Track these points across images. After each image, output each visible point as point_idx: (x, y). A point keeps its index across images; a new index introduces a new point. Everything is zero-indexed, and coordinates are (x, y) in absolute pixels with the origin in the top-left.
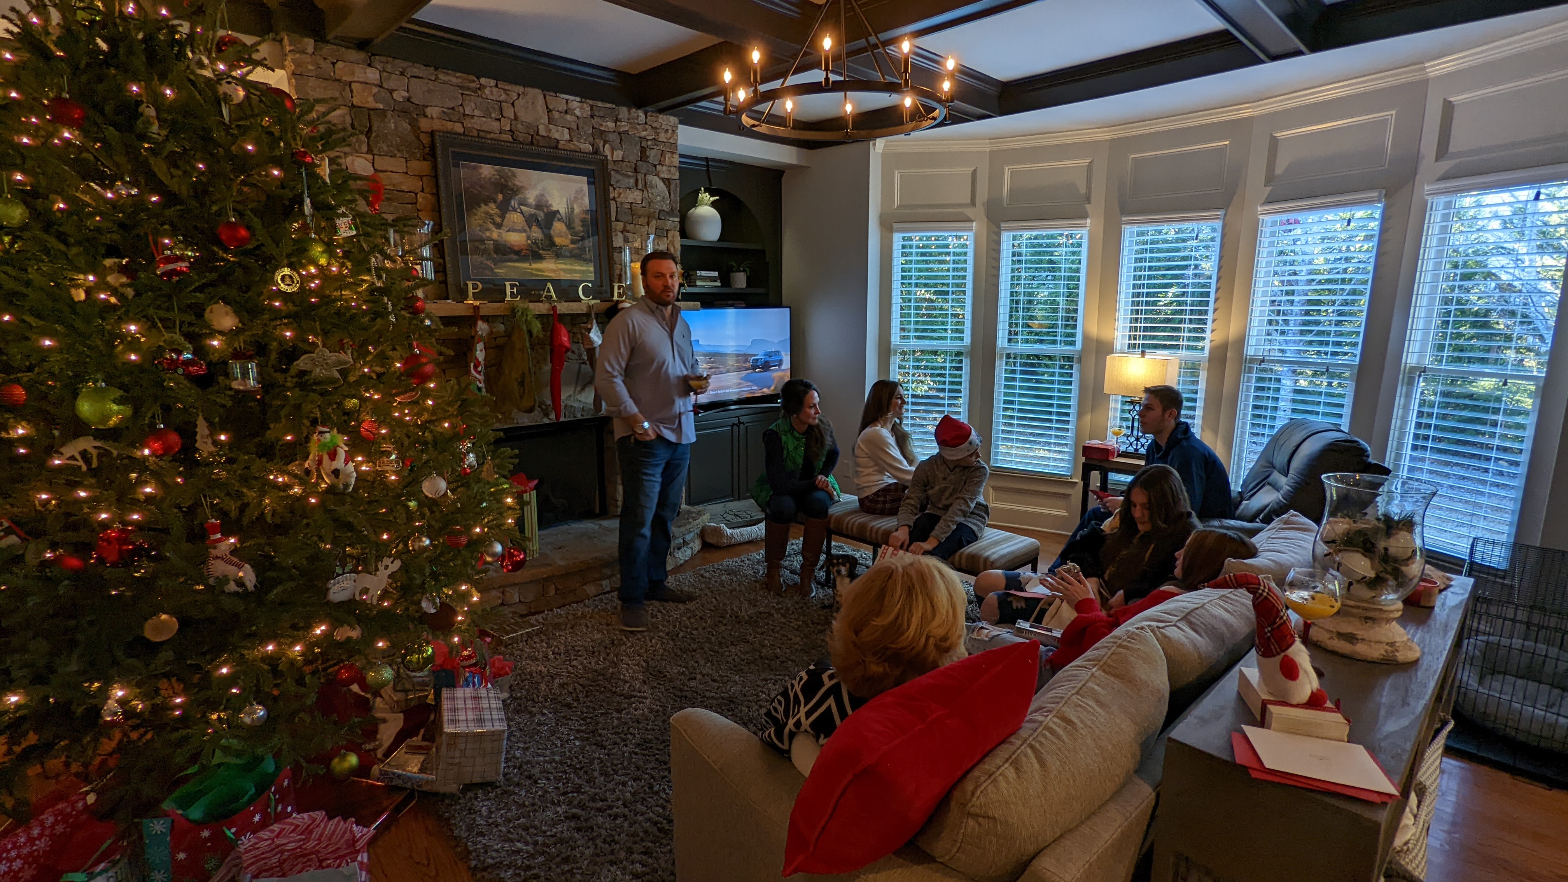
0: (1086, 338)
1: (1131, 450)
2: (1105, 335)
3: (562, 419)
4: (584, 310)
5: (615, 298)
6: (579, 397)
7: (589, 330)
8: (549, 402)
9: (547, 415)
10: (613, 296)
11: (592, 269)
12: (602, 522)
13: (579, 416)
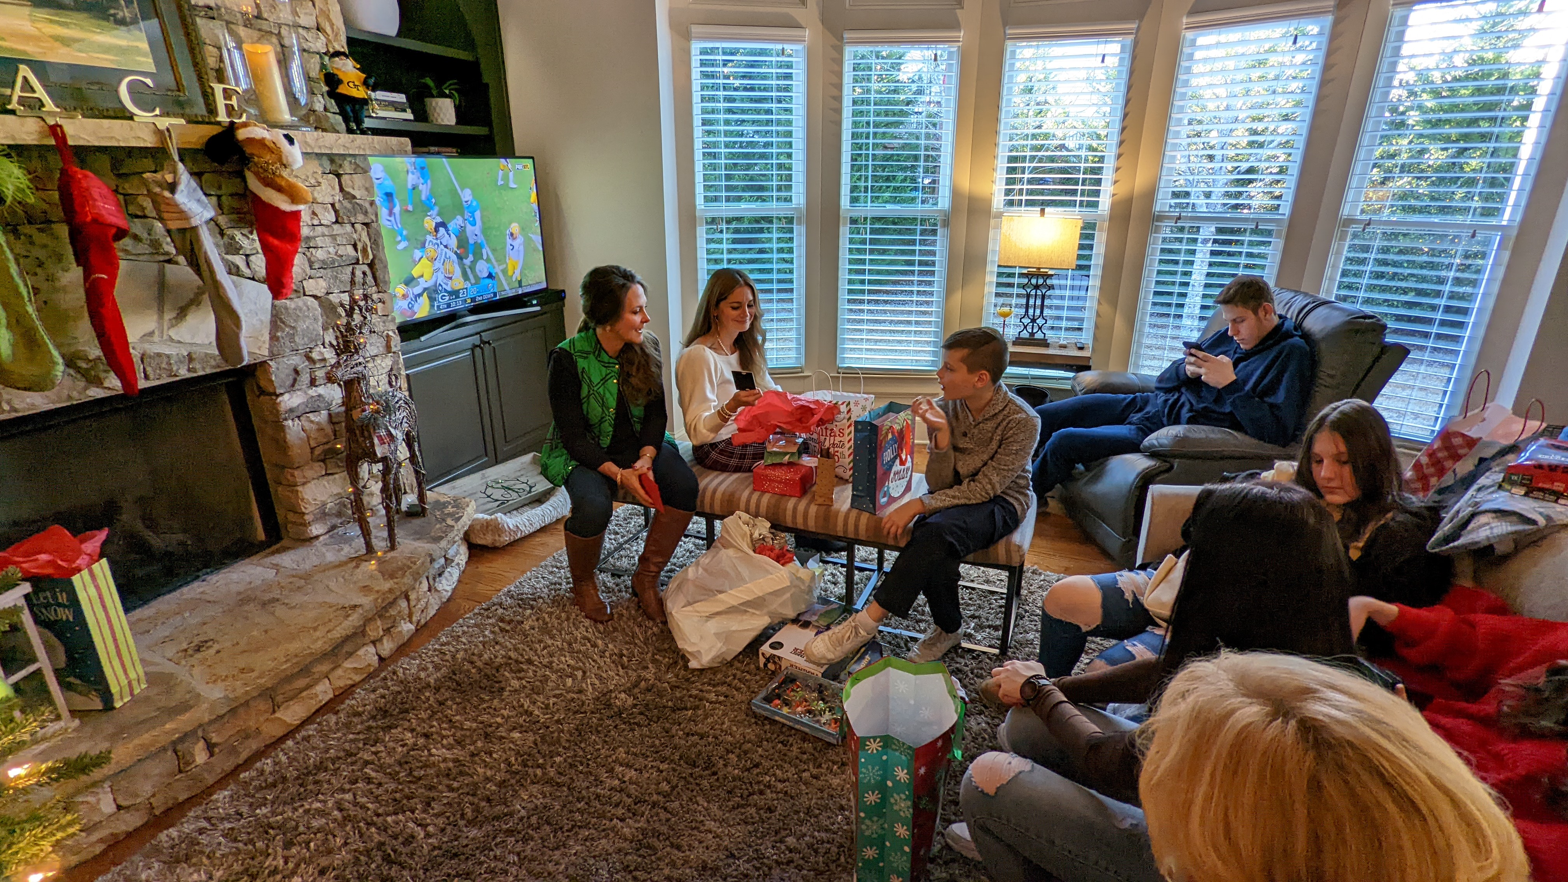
0: (956, 193)
1: (1025, 334)
2: (981, 189)
3: (142, 384)
4: (149, 141)
5: (223, 117)
6: (172, 333)
7: (172, 187)
8: (95, 352)
9: (98, 382)
10: (212, 110)
11: (145, 46)
12: (277, 559)
13: (184, 373)
